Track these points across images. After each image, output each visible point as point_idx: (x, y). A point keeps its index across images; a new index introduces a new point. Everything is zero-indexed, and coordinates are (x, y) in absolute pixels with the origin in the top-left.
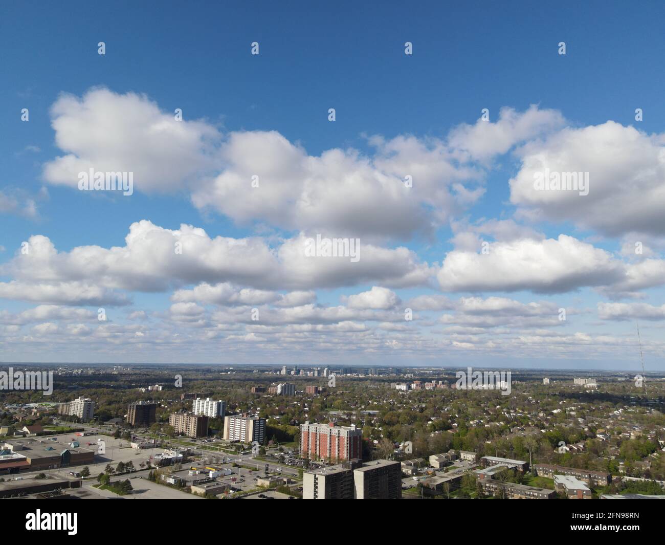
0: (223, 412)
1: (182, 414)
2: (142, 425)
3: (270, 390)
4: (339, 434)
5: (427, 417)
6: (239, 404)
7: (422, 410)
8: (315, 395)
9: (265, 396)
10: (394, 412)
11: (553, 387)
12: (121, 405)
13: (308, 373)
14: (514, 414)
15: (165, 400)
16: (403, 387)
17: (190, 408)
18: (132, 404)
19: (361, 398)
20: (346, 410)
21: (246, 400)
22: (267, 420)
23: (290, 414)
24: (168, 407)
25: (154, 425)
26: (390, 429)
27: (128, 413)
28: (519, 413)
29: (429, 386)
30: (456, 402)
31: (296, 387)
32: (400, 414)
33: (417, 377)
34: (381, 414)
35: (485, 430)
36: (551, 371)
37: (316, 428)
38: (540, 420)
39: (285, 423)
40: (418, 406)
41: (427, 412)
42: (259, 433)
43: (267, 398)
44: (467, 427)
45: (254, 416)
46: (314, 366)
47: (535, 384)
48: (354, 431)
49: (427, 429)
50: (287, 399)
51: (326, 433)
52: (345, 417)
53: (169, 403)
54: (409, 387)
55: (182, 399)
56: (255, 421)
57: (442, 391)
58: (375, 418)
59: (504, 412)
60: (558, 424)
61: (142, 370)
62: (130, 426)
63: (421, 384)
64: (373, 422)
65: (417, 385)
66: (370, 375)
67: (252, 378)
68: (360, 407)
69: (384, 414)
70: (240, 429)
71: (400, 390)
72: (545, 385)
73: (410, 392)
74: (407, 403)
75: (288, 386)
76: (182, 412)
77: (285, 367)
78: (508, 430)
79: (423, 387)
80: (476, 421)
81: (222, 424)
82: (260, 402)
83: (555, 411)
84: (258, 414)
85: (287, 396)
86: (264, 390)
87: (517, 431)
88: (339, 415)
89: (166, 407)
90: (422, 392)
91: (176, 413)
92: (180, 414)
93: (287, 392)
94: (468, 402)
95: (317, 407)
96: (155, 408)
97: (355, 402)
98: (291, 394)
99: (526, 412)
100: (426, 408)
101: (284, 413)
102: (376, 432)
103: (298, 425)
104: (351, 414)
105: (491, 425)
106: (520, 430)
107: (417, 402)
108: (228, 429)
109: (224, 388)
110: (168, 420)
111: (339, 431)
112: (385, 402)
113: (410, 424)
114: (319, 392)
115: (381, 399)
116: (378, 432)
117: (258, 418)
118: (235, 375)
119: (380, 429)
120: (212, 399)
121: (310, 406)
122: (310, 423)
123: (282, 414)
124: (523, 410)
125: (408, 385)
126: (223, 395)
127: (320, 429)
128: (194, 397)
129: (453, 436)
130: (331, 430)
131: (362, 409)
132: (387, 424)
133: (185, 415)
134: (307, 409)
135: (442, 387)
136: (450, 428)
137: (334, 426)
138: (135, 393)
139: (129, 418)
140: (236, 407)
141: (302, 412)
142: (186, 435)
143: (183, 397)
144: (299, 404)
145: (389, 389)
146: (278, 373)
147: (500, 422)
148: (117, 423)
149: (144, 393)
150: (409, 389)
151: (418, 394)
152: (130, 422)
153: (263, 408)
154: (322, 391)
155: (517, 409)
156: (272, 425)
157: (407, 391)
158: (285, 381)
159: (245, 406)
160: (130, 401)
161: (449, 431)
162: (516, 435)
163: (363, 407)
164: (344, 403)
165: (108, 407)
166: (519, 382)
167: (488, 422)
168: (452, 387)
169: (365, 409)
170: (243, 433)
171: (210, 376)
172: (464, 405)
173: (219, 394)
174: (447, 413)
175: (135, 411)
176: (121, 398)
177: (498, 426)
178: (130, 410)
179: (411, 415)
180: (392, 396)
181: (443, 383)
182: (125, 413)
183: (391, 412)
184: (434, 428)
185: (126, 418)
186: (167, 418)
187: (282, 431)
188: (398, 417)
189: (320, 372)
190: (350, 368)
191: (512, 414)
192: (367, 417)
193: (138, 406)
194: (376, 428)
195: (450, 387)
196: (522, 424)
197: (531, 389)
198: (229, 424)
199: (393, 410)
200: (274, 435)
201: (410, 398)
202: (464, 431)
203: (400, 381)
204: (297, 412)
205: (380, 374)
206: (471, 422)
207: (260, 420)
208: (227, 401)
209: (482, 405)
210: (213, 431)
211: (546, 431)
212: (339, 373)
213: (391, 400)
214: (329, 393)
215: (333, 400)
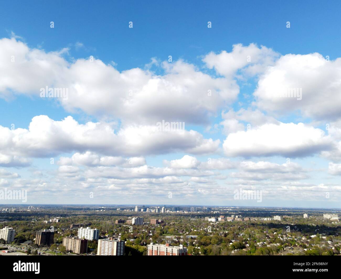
0: (97, 237)
1: (71, 238)
2: (45, 246)
3: (128, 222)
4: (172, 251)
5: (229, 240)
6: (108, 231)
7: (226, 235)
8: (156, 225)
9: (124, 226)
10: (208, 236)
11: (310, 220)
12: (32, 232)
13: (152, 210)
14: (286, 238)
15: (61, 228)
16: (213, 219)
17: (76, 234)
18: (39, 232)
19: (186, 227)
20: (177, 235)
21: (112, 228)
22: (126, 242)
23: (140, 238)
24: (62, 234)
25: (52, 245)
26: (206, 248)
27: (37, 237)
28: (289, 237)
29: (229, 219)
30: (248, 230)
31: (144, 220)
32: (211, 238)
33: (222, 213)
34: (199, 238)
35: (268, 249)
36: (308, 209)
37: (158, 247)
38: (303, 242)
39: (137, 244)
40: (223, 232)
41: (229, 237)
42: (120, 251)
43: (125, 227)
44: (255, 247)
45: (117, 239)
46: (155, 206)
47: (299, 218)
48: (182, 249)
49: (229, 248)
50: (138, 227)
51: (164, 251)
52: (176, 240)
53: (63, 231)
54: (217, 220)
55: (71, 228)
56: (118, 243)
57: (238, 223)
58: (195, 241)
59: (279, 237)
60: (315, 245)
61: (45, 209)
62: (37, 246)
63: (225, 218)
64: (194, 243)
65: (222, 219)
66: (192, 212)
67: (116, 213)
68: (186, 233)
69: (201, 238)
70: (108, 248)
71: (211, 222)
72: (305, 219)
73: (218, 223)
74: (216, 231)
75: (139, 219)
76: (71, 236)
77: (137, 206)
78: (282, 249)
79: (226, 220)
80: (261, 242)
81: (96, 244)
82: (121, 230)
83: (313, 236)
84: (120, 238)
85: (138, 226)
86: (123, 222)
87: (288, 249)
88: (172, 239)
89: (61, 233)
90: (225, 223)
91: (67, 237)
92: (69, 238)
93: (138, 223)
94: (255, 230)
95: (158, 233)
96: (54, 234)
97: (182, 230)
98: (141, 224)
99: (293, 237)
100: (228, 234)
101: (137, 237)
102: (196, 250)
103: (146, 245)
104: (180, 238)
105: (271, 246)
106: (290, 249)
107: (222, 230)
108: (101, 248)
109: (98, 221)
110: (62, 242)
111: (172, 249)
112: (201, 230)
113: (218, 245)
114: (159, 223)
115: (199, 228)
116: (198, 250)
117: (120, 241)
118: (105, 212)
119: (199, 248)
120: (90, 228)
121: (153, 233)
122: (154, 244)
123: (135, 238)
124: (291, 235)
125: (216, 218)
126: (98, 225)
127: (160, 248)
128: (78, 226)
129: (247, 253)
130: (167, 248)
131: (187, 235)
132: (203, 245)
133: (73, 238)
134: (151, 234)
135: (238, 220)
136: (244, 247)
137: (169, 246)
138: (41, 224)
139: (37, 241)
140: (106, 233)
141: (148, 236)
142: (73, 252)
143: (71, 226)
144: (146, 231)
145: (204, 221)
146: (133, 210)
147: (276, 243)
148: (29, 244)
149: (47, 224)
150: (217, 221)
151: (223, 225)
152: (37, 244)
153: (123, 234)
154: (161, 222)
155: (288, 235)
156: (129, 245)
157: (215, 222)
158: (137, 216)
159: (112, 233)
160: (37, 229)
161: (244, 249)
162: (288, 253)
163: (187, 233)
164: (175, 230)
165: (23, 233)
166: (288, 216)
167: (269, 243)
168: (244, 220)
169: (189, 234)
170: (110, 250)
171: (89, 212)
172: (253, 232)
173: (95, 224)
174: (242, 237)
175: (41, 236)
176: (32, 227)
177: (276, 246)
178: (38, 235)
179: (219, 239)
180: (206, 226)
181: (239, 217)
182: (34, 237)
183: (206, 236)
184: (234, 247)
185: (35, 241)
186: (61, 241)
187: (135, 249)
188: (211, 240)
189: (159, 210)
190: (179, 207)
191: (284, 238)
192: (190, 240)
193: (42, 233)
194: (196, 247)
195: (243, 220)
196: (291, 245)
197: (295, 221)
198: (101, 245)
199: (207, 235)
200: (130, 252)
201: (218, 227)
202: (254, 249)
203: (211, 216)
204: (145, 237)
205: (198, 211)
206: (258, 244)
207: (121, 242)
208: (100, 229)
209: (264, 232)
210: (91, 250)
211: (308, 250)
212: (171, 210)
213: (206, 229)
214: (165, 223)
215: (168, 228)
